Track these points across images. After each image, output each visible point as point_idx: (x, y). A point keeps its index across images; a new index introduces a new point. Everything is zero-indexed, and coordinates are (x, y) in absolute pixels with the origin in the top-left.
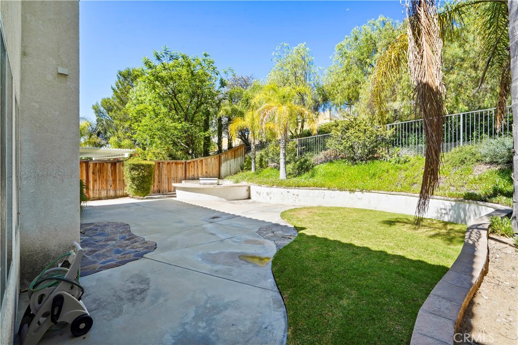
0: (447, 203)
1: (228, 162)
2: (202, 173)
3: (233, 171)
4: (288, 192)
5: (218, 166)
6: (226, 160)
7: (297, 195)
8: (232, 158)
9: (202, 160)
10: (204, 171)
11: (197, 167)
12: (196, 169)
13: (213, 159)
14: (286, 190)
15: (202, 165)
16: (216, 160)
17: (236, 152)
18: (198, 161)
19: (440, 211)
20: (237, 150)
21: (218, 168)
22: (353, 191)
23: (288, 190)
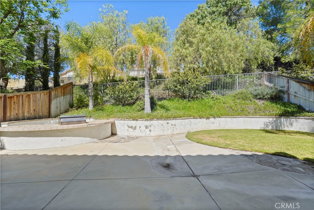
0: (271, 119)
1: (58, 99)
2: (28, 112)
3: (63, 109)
4: (168, 123)
5: (48, 103)
6: (56, 97)
7: (175, 125)
8: (62, 96)
9: (29, 95)
10: (32, 109)
11: (23, 103)
12: (21, 107)
13: (42, 94)
14: (166, 122)
15: (29, 101)
16: (46, 96)
17: (65, 90)
18: (24, 96)
19: (266, 124)
20: (66, 87)
21: (48, 106)
22: (208, 118)
23: (168, 121)
